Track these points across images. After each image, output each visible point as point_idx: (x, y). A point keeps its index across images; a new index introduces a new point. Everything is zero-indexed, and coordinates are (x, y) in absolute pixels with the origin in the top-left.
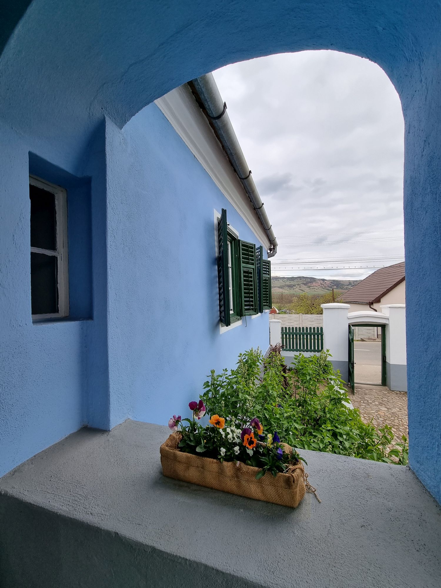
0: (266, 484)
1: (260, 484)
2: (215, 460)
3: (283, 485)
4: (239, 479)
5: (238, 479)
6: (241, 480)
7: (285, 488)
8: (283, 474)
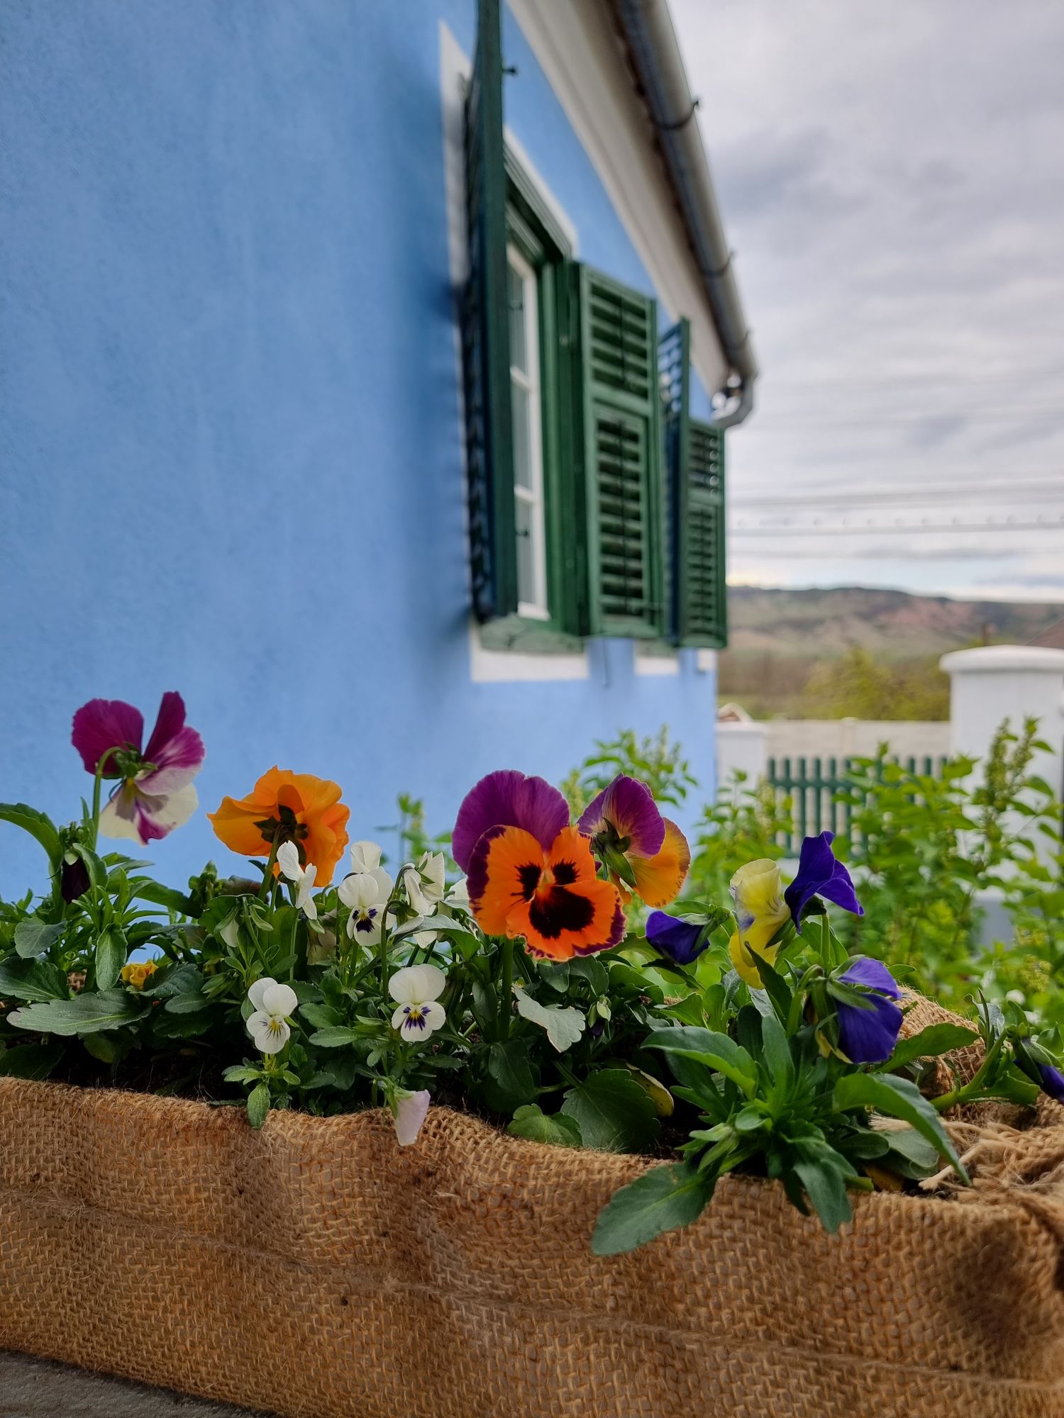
0: (721, 1331)
1: (654, 1329)
2: (194, 1110)
3: (915, 1326)
4: (427, 1279)
5: (421, 1287)
6: (448, 1287)
7: (936, 1363)
8: (917, 1201)
